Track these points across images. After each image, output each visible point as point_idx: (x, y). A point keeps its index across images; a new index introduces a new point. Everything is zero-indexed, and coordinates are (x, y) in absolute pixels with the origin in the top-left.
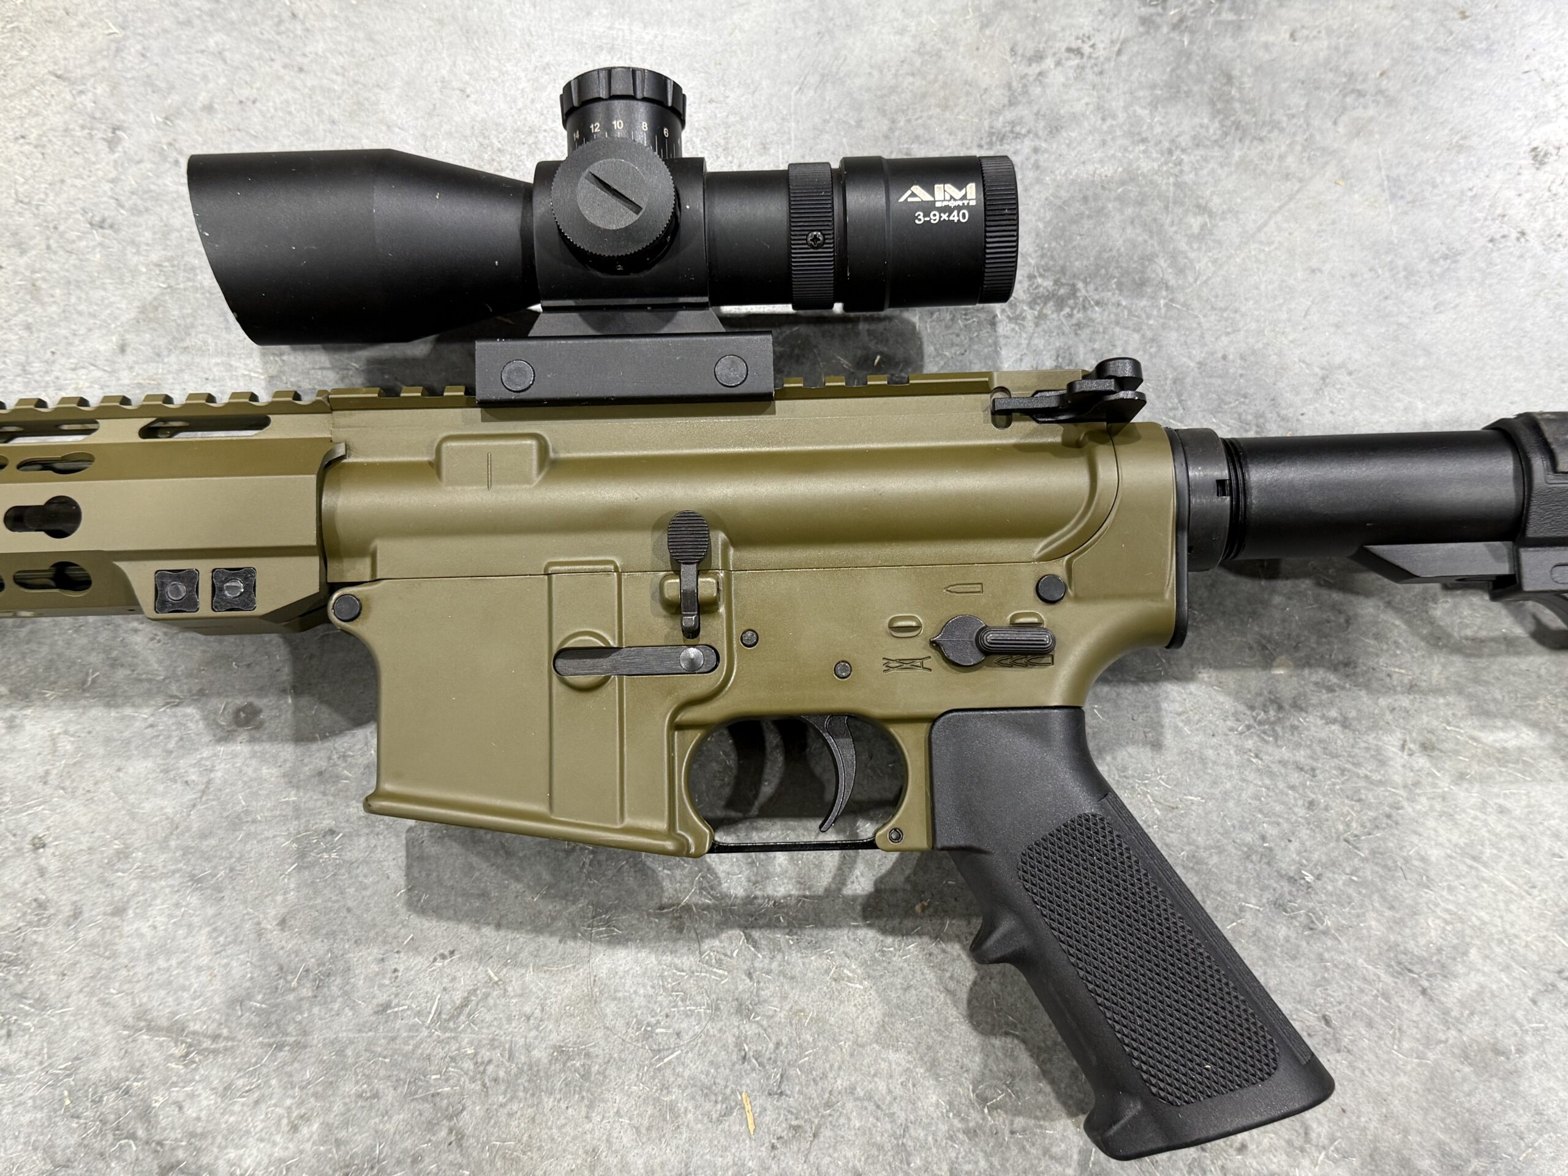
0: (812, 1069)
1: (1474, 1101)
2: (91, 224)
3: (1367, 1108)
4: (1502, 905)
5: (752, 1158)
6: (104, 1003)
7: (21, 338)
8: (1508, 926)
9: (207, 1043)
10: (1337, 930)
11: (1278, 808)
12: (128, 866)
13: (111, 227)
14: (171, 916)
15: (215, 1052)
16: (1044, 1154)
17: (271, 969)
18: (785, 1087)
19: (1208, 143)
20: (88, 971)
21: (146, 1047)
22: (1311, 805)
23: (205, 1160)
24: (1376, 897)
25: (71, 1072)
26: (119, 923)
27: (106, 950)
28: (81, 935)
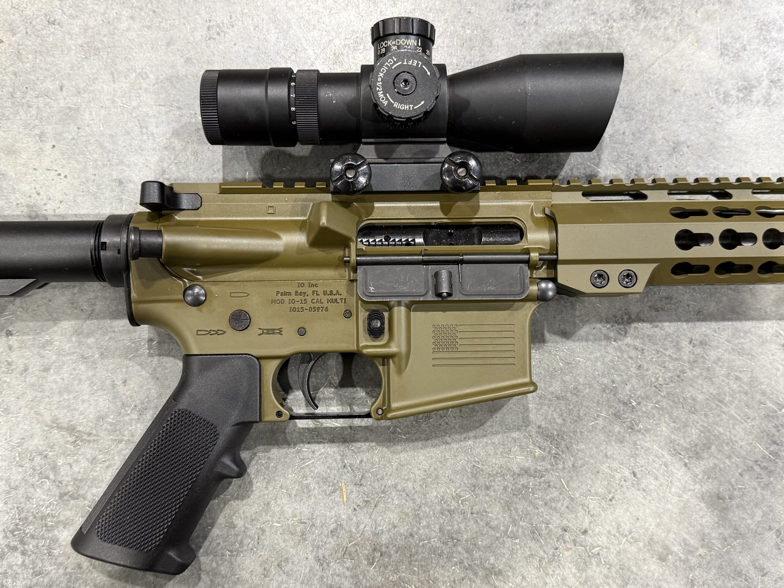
0: (377, 474)
1: (704, 520)
2: (48, 22)
3: (650, 519)
4: (731, 426)
5: (344, 514)
6: (36, 413)
7: (11, 79)
8: (732, 437)
9: (85, 437)
10: (645, 430)
11: (622, 367)
12: (51, 348)
13: (59, 24)
14: (71, 374)
15: (89, 441)
16: (487, 525)
17: (117, 404)
18: (363, 482)
19: (628, 18)
20: (30, 397)
21: (56, 436)
22: (639, 367)
23: (81, 492)
24: (667, 416)
25: (20, 445)
26: (46, 376)
27: (39, 388)
28: (27, 380)
